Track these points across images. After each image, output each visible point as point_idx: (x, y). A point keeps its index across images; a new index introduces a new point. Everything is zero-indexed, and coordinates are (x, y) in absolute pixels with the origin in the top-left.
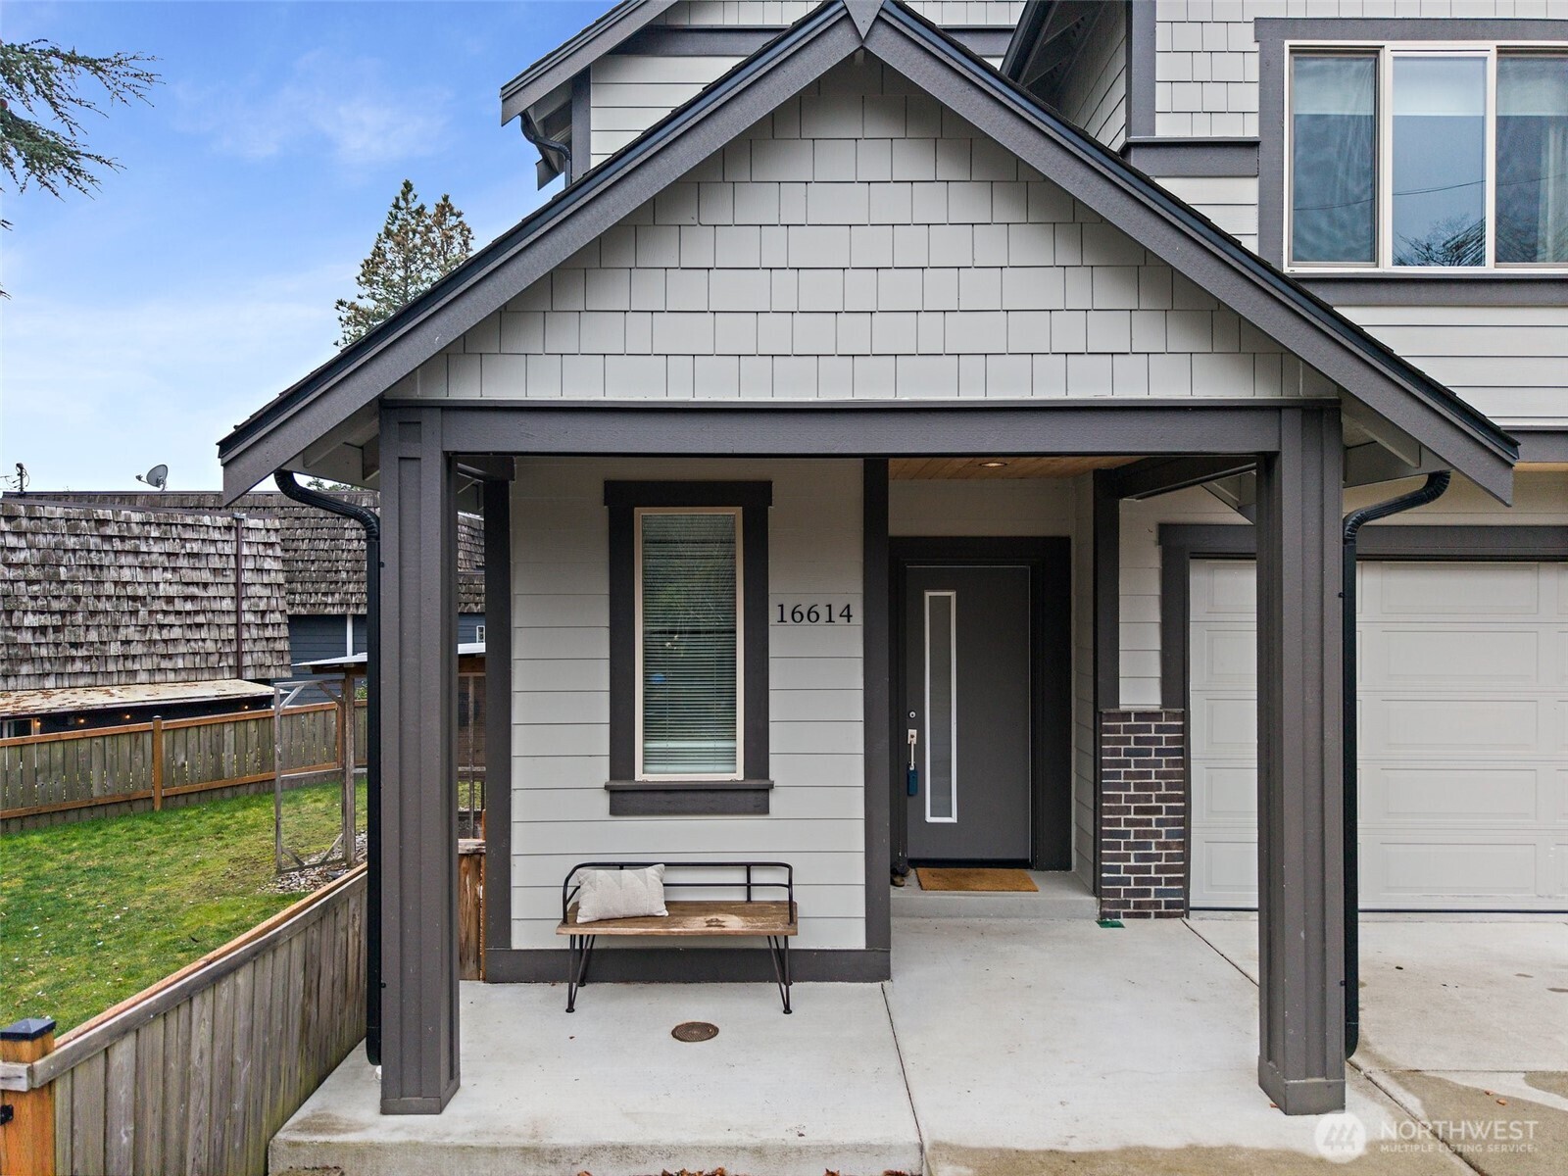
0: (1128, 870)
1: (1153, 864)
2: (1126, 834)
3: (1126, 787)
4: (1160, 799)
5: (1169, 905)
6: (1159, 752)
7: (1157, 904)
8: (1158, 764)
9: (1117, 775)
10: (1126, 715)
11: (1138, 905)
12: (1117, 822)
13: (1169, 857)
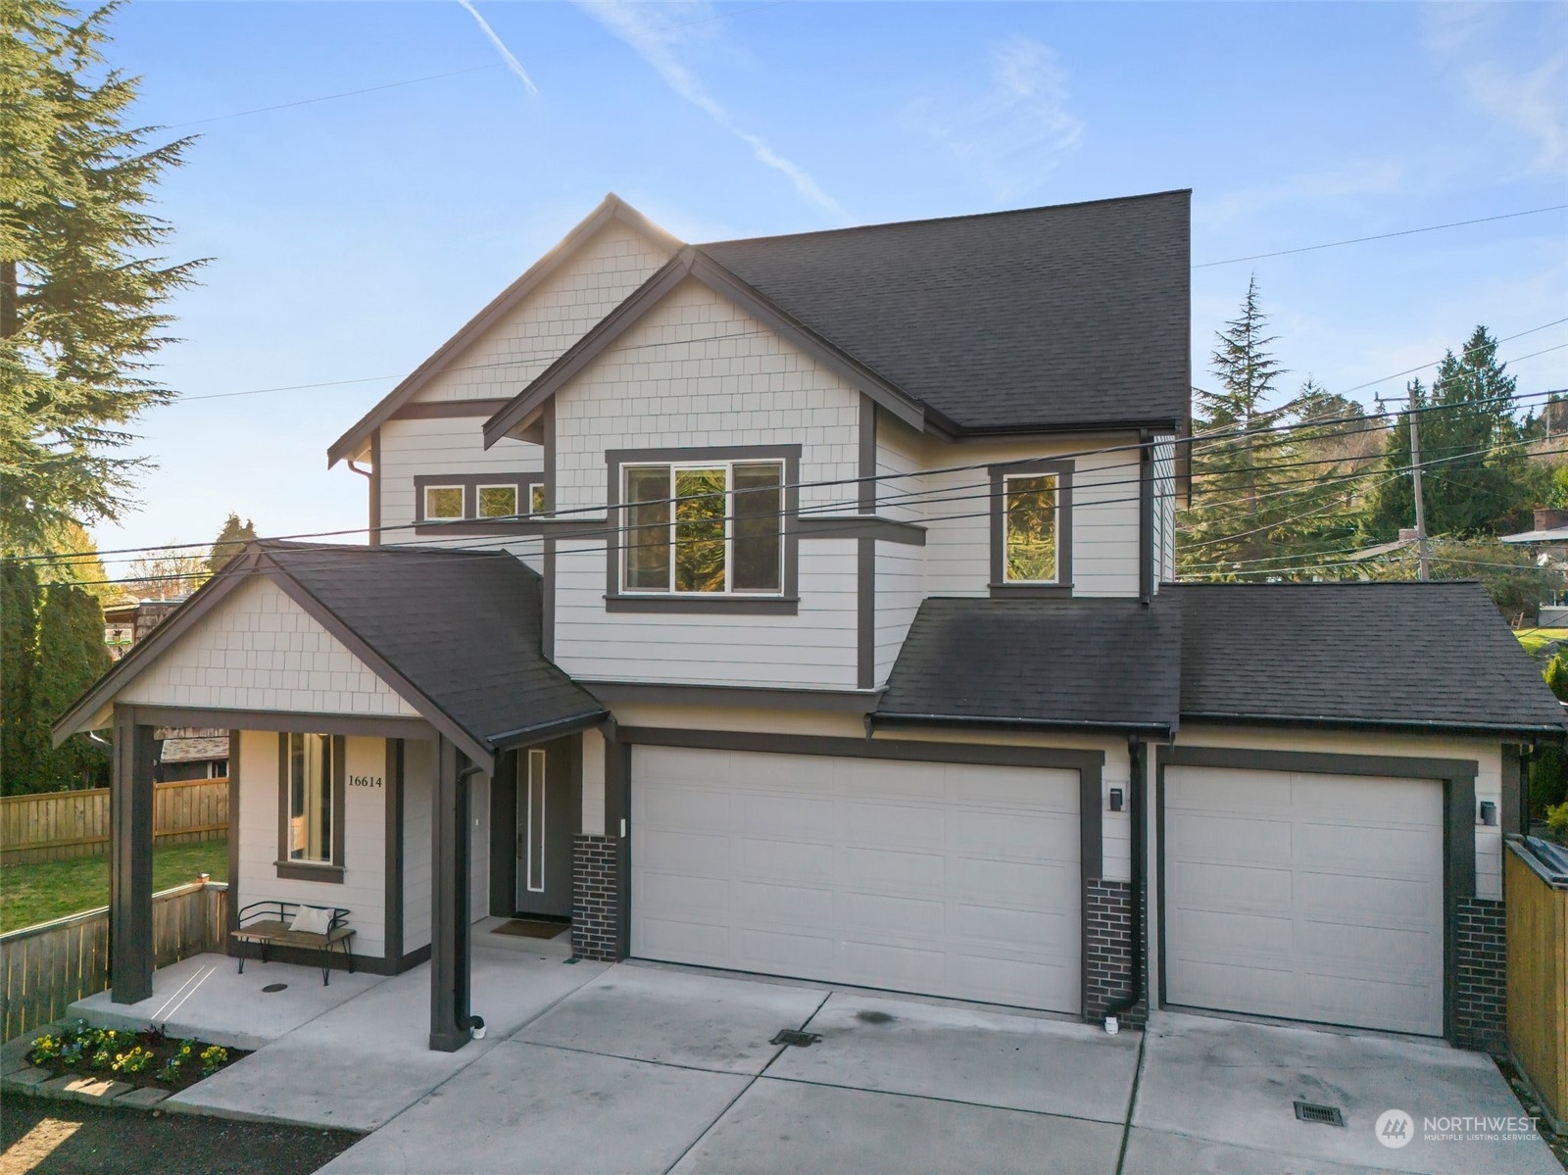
0: (587, 930)
1: (600, 928)
2: (585, 909)
3: (586, 880)
4: (604, 889)
5: (608, 953)
6: (604, 861)
7: (602, 953)
8: (603, 868)
9: (581, 873)
10: (586, 838)
11: (592, 951)
12: (581, 901)
13: (609, 925)
